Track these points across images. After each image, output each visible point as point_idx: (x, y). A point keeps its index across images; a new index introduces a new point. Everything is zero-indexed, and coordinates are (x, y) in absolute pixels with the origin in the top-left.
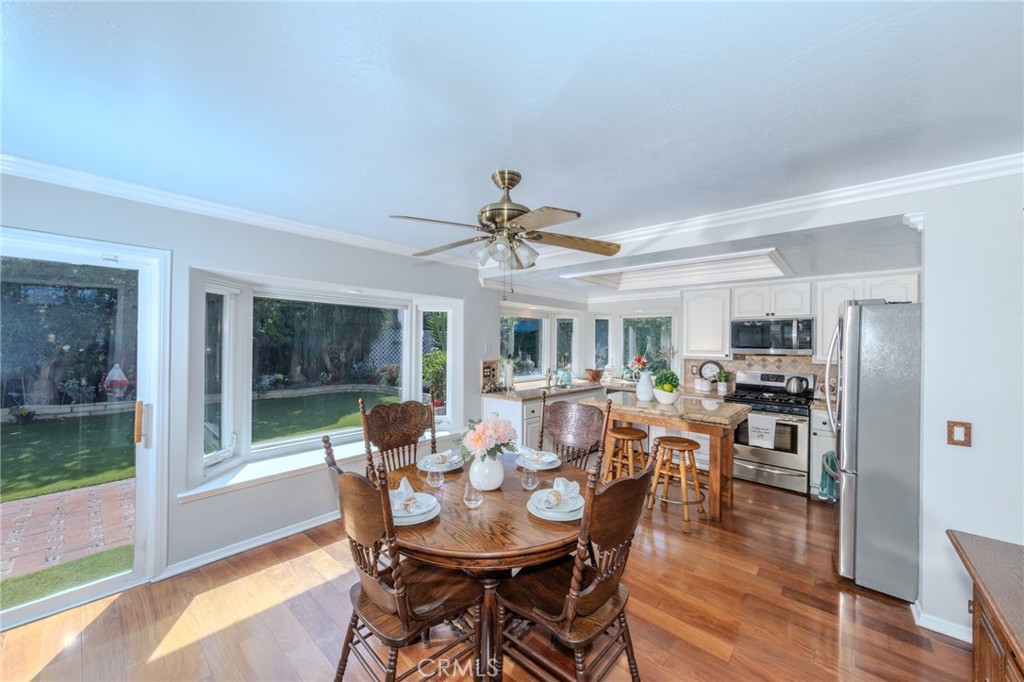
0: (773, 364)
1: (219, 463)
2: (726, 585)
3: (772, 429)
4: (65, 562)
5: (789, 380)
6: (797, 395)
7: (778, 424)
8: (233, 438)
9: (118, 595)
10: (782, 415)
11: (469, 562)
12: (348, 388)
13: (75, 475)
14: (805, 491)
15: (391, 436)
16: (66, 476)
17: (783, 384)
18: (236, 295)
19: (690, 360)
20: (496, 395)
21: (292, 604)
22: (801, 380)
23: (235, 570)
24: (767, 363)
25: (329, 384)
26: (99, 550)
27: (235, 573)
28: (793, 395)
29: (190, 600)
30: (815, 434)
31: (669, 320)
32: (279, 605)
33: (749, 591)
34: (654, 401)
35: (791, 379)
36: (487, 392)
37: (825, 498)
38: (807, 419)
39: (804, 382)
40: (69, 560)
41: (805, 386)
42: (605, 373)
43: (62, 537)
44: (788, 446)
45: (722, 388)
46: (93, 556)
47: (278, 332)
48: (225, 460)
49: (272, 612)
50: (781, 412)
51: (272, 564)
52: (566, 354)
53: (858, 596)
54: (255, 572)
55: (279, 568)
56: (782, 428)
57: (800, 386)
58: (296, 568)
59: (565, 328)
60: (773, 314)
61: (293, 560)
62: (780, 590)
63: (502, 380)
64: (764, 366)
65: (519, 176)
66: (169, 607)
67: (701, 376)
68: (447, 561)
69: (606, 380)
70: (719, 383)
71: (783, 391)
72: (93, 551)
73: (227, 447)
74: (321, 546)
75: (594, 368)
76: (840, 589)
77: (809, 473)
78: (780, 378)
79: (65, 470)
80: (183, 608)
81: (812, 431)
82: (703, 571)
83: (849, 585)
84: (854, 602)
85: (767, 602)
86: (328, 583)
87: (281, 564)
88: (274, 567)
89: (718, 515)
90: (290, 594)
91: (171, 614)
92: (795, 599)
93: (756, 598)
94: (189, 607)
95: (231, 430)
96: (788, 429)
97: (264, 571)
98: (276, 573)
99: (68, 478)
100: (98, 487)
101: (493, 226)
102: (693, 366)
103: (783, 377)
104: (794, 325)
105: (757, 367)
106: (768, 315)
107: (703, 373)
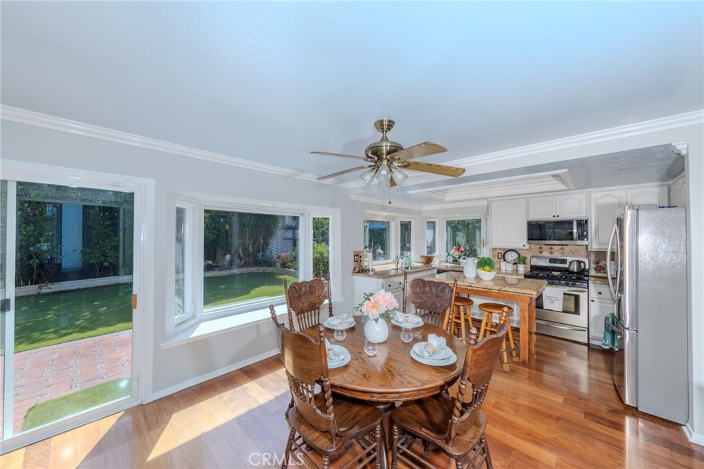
0: (558, 251)
1: (183, 322)
2: (543, 411)
3: (561, 297)
4: (83, 389)
5: (571, 263)
6: (577, 273)
7: (565, 294)
8: (192, 305)
9: (122, 413)
10: (567, 287)
11: (379, 395)
12: (254, 269)
13: (83, 329)
14: (586, 342)
15: (303, 304)
16: (77, 330)
17: (566, 266)
18: (193, 208)
19: (496, 249)
20: (363, 274)
21: (239, 420)
22: (579, 262)
23: (197, 396)
24: (553, 250)
25: (242, 267)
26: (105, 380)
27: (197, 398)
28: (575, 273)
29: (170, 417)
30: (593, 301)
31: (479, 221)
32: (230, 422)
33: (559, 416)
34: (478, 277)
35: (572, 262)
36: (357, 273)
37: (608, 348)
38: (587, 290)
39: (582, 264)
40: (86, 388)
41: (583, 267)
42: (435, 259)
43: (79, 372)
44: (573, 310)
45: (522, 269)
46: (101, 385)
47: (209, 232)
48: (187, 320)
49: (227, 426)
50: (567, 285)
51: (221, 392)
52: (408, 245)
53: (640, 419)
54: (211, 397)
55: (227, 395)
56: (568, 297)
57: (579, 266)
58: (238, 395)
59: (406, 227)
60: (558, 216)
61: (235, 389)
62: (583, 414)
63: (366, 264)
64: (551, 253)
65: (393, 123)
66: (157, 422)
67: (505, 260)
68: (363, 394)
69: (436, 263)
70: (519, 265)
71: (567, 270)
72: (100, 381)
73: (188, 312)
74: (253, 380)
75: (426, 255)
76: (627, 414)
77: (588, 329)
78: (564, 261)
79: (76, 327)
80: (166, 423)
81: (590, 299)
82: (523, 401)
83: (634, 411)
84: (637, 424)
85: (575, 424)
86: (262, 405)
87: (228, 392)
88: (223, 394)
89: (527, 359)
90: (237, 414)
91: (159, 427)
92: (594, 420)
93: (567, 421)
94: (170, 422)
95: (191, 300)
96: (573, 298)
97: (217, 397)
98: (225, 398)
99: (78, 332)
100: (98, 337)
101: (376, 158)
102: (498, 253)
103: (566, 260)
104: (575, 223)
105: (546, 254)
106: (554, 216)
107: (506, 258)
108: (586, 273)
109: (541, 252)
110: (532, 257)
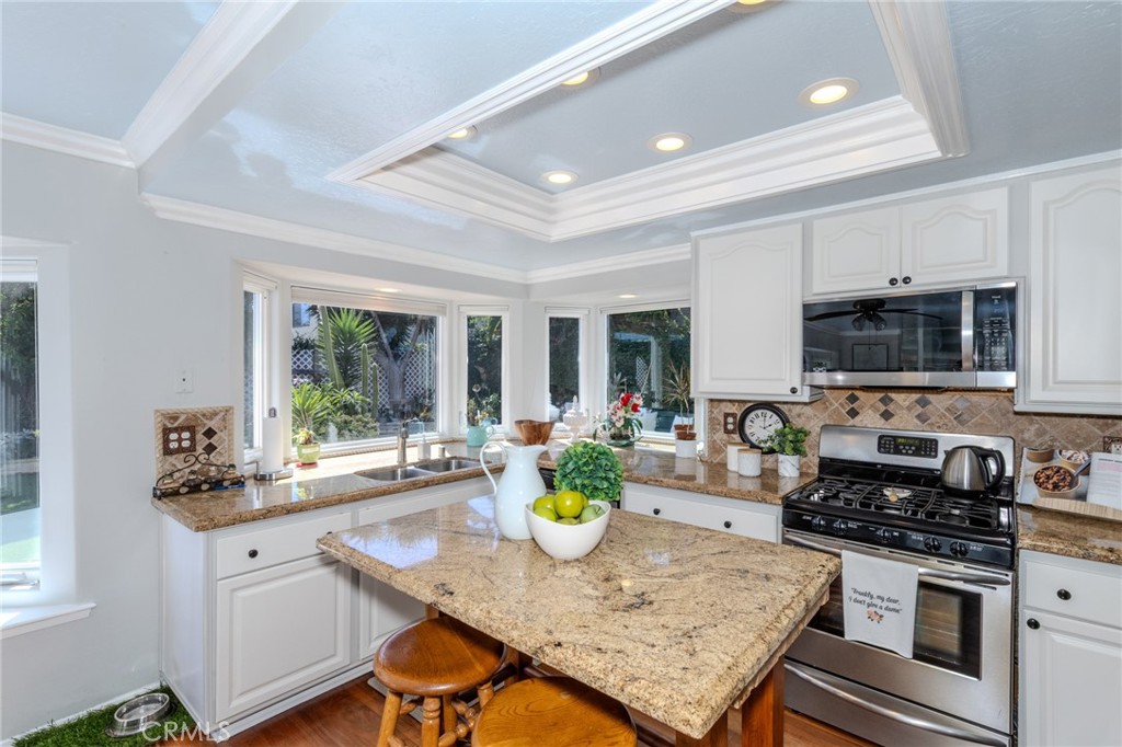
0: (909, 409)
3: (909, 598)
5: (950, 455)
6: (973, 495)
7: (923, 585)
10: (934, 561)
17: (936, 463)
19: (720, 401)
22: (982, 455)
24: (891, 408)
30: (1034, 624)
35: (955, 451)
38: (1008, 575)
39: (991, 460)
41: (993, 472)
44: (955, 651)
45: (788, 469)
50: (932, 550)
57: (981, 470)
60: (907, 280)
64: (887, 415)
67: (744, 439)
70: (781, 457)
71: (933, 479)
78: (927, 447)
81: (1026, 615)
96: (953, 605)
102: (726, 415)
103: (934, 442)
104: (967, 304)
105: (870, 418)
106: (893, 282)
107: (748, 431)
108: (1003, 496)
109: (853, 413)
110: (825, 428)
